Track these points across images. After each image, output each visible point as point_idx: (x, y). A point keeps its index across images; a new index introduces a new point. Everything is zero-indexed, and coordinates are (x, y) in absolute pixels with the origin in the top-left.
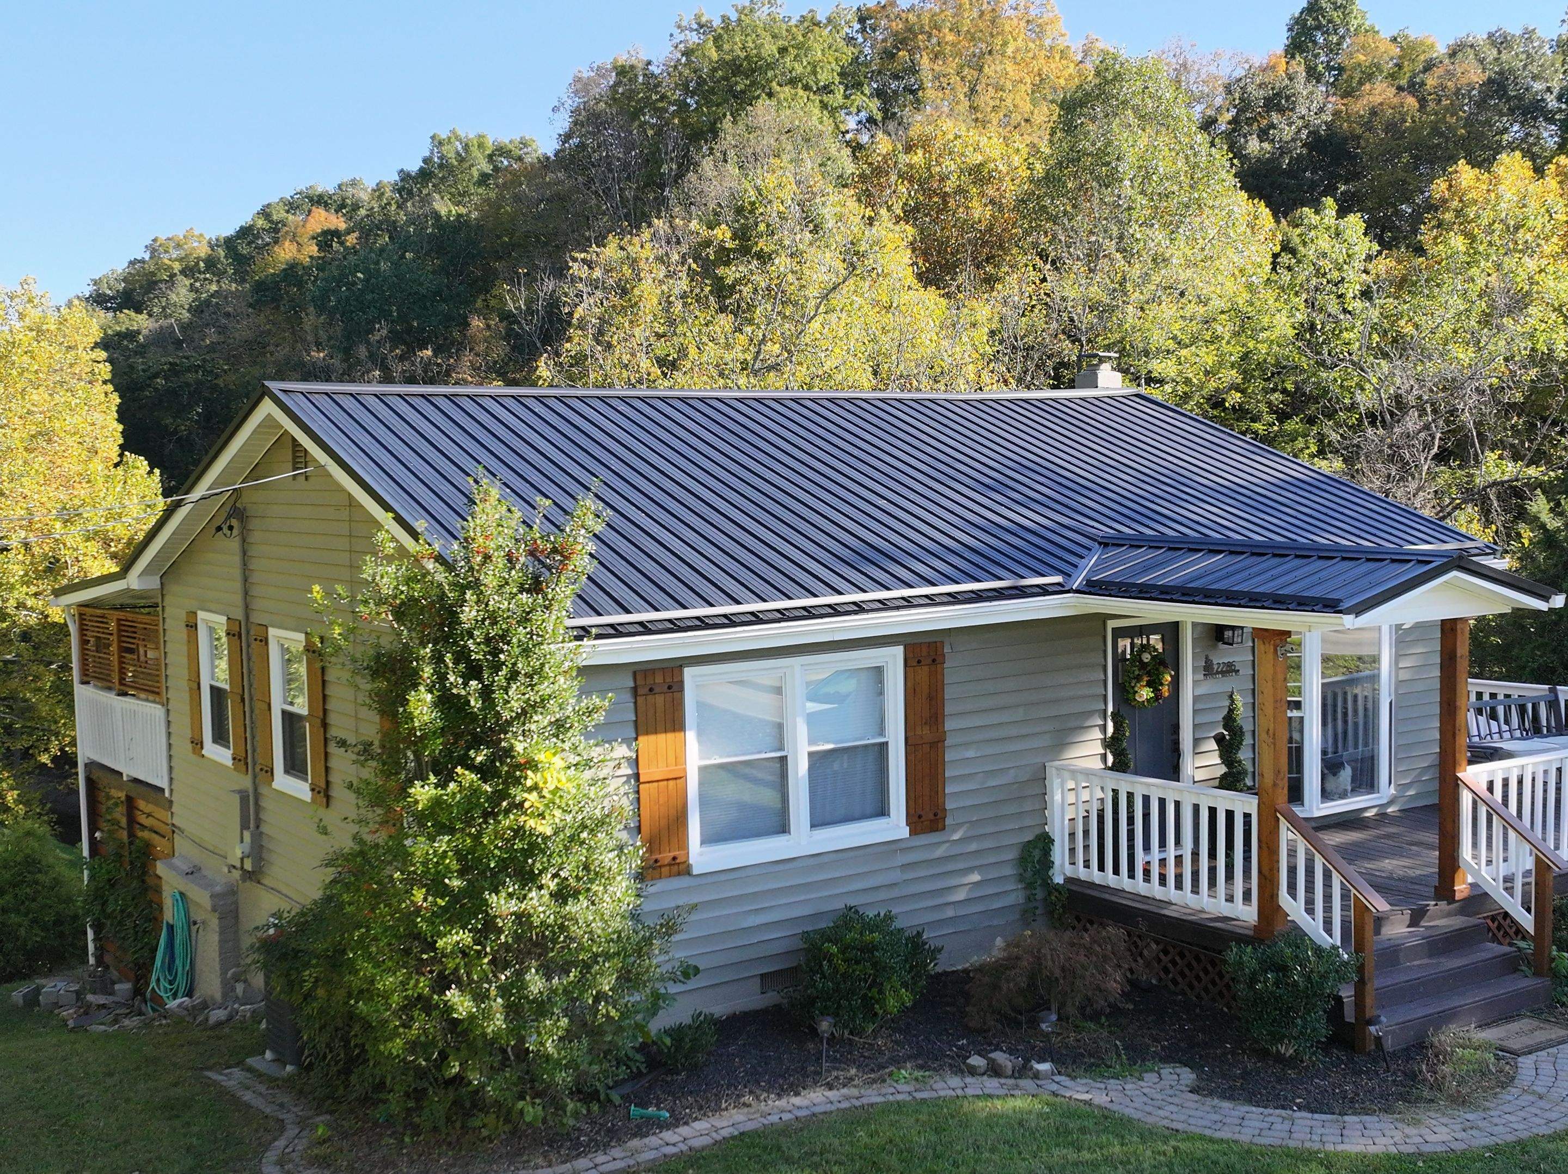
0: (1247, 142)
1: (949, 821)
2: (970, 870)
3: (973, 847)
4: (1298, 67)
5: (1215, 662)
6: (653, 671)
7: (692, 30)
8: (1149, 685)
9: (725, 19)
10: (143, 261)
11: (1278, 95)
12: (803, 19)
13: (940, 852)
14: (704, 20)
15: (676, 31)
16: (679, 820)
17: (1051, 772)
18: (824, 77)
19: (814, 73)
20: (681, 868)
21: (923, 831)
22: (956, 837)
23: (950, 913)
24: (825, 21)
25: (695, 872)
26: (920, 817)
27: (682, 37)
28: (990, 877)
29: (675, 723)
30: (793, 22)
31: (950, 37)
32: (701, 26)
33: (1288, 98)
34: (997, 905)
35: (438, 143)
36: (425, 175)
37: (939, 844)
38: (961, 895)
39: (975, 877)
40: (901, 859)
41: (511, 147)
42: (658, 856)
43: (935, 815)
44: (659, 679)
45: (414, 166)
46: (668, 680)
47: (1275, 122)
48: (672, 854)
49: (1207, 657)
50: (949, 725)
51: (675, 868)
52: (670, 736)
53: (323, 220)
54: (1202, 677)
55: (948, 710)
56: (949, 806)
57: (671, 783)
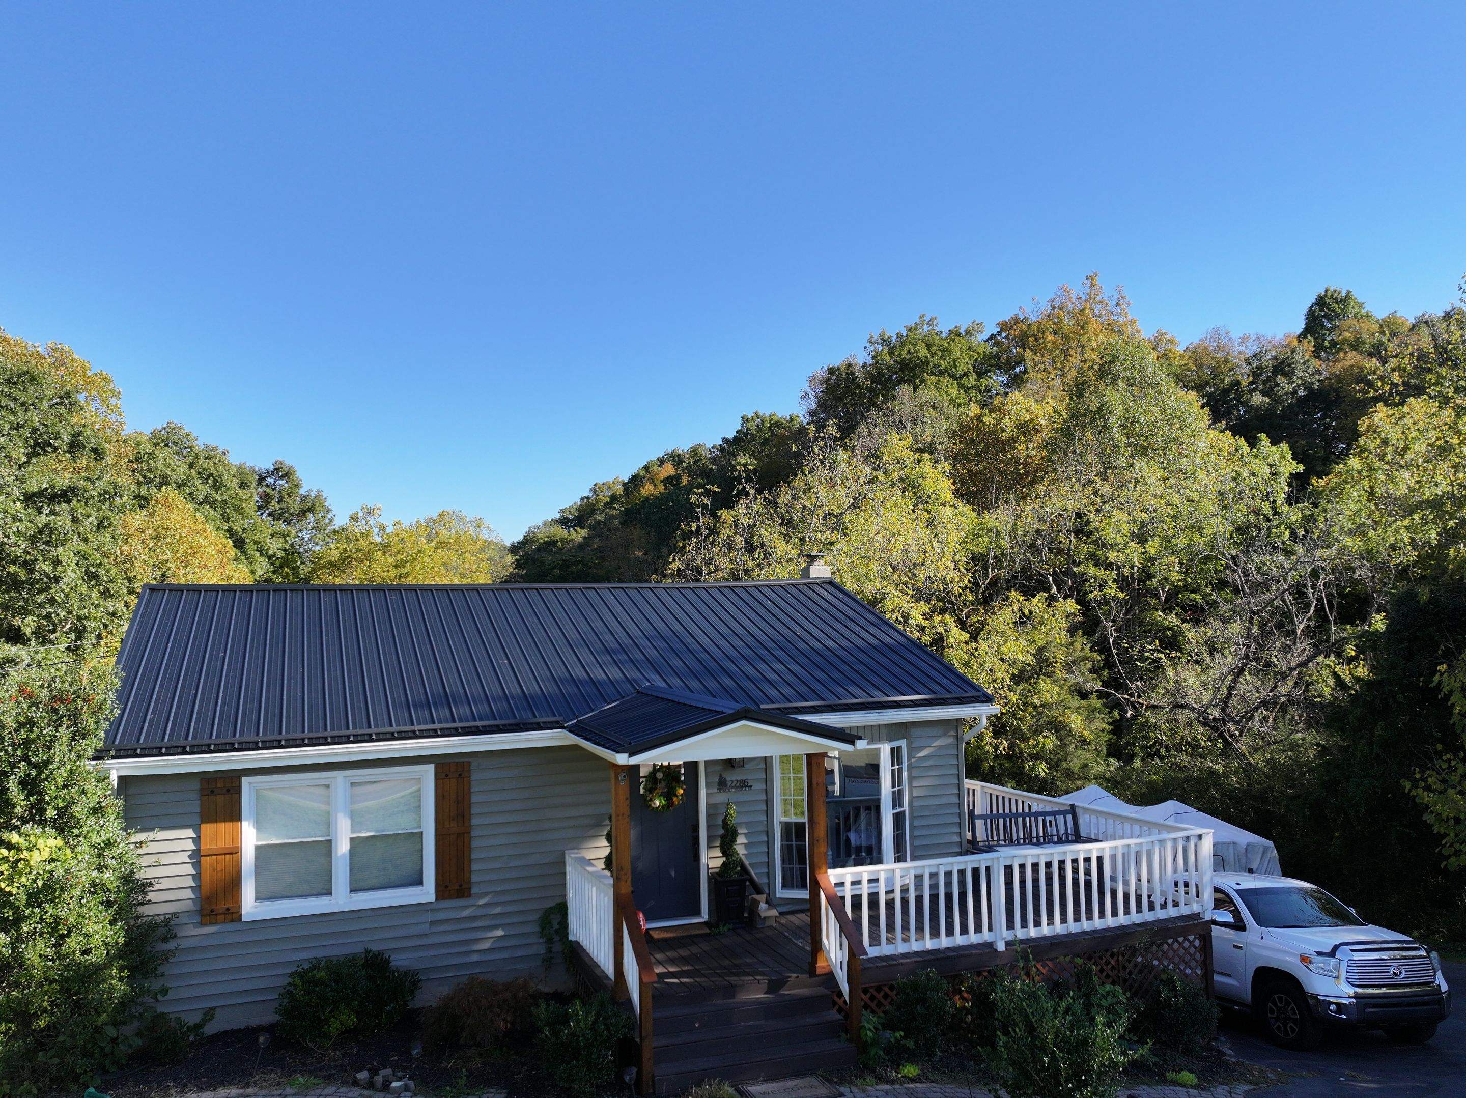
0: (1252, 396)
1: (474, 890)
2: (496, 927)
3: (498, 910)
4: (1309, 344)
5: (728, 779)
6: (216, 779)
7: (878, 343)
8: (663, 794)
9: (900, 336)
10: (588, 498)
11: (1282, 363)
12: (951, 332)
13: (466, 913)
14: (886, 337)
15: (868, 345)
16: (234, 883)
17: (570, 858)
18: (961, 369)
19: (955, 366)
20: (233, 914)
21: (450, 897)
22: (481, 902)
23: (475, 958)
24: (963, 333)
25: (244, 920)
26: (447, 887)
27: (872, 348)
28: (511, 933)
29: (234, 815)
30: (944, 335)
31: (1051, 338)
32: (884, 341)
33: (1289, 365)
34: (519, 953)
35: (745, 419)
36: (737, 440)
37: (467, 907)
38: (486, 945)
39: (500, 933)
40: (429, 917)
41: (782, 421)
42: (213, 907)
43: (461, 886)
44: (220, 785)
45: (731, 435)
46: (228, 785)
47: (1279, 382)
48: (227, 906)
49: (721, 776)
50: (475, 821)
51: (229, 917)
52: (228, 825)
53: (669, 470)
54: (716, 790)
55: (474, 810)
56: (475, 878)
57: (228, 856)
